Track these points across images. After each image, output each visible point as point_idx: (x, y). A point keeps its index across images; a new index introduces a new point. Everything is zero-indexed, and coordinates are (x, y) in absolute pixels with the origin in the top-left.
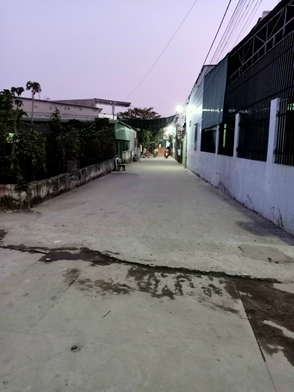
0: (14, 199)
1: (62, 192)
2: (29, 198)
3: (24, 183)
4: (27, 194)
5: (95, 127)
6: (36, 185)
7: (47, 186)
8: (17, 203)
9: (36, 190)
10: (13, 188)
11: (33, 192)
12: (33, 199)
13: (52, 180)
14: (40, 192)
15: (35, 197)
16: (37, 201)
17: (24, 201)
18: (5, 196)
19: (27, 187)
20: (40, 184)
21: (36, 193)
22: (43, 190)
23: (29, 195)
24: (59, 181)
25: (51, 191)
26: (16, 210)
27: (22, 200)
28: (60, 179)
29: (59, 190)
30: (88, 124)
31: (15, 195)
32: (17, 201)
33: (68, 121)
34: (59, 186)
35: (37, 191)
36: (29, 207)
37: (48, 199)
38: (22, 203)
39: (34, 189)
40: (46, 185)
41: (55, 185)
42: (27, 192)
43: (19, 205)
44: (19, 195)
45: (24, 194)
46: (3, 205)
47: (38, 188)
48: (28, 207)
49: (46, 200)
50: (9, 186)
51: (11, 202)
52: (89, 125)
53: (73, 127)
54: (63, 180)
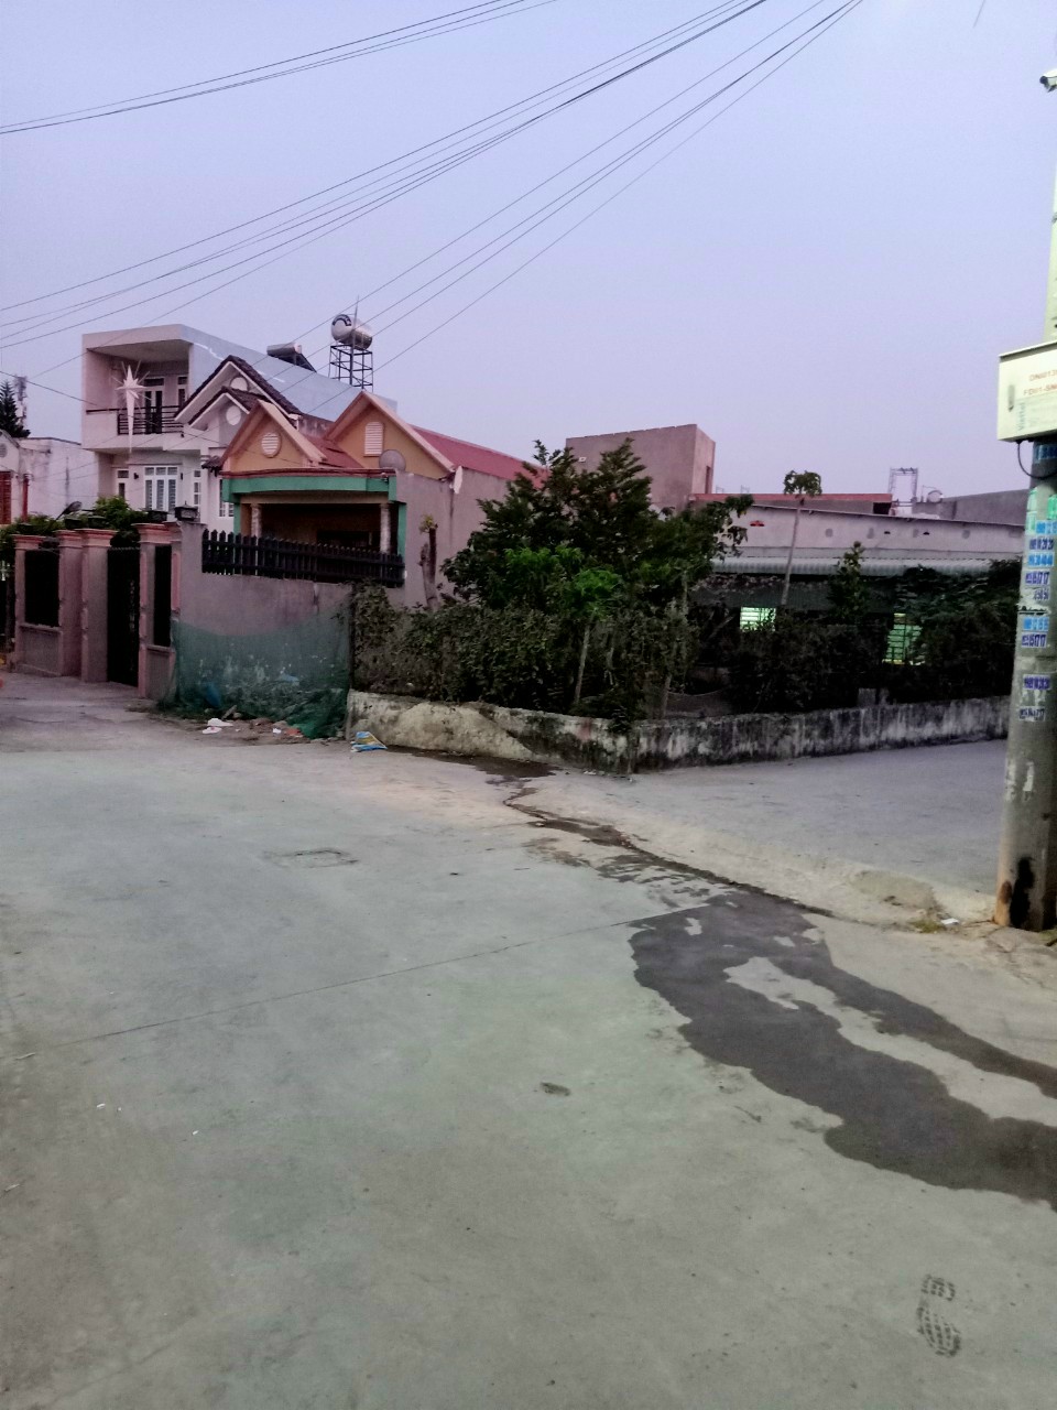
0: (605, 751)
1: (744, 758)
2: (632, 753)
3: (623, 719)
4: (628, 742)
5: (981, 592)
6: (655, 726)
7: (691, 736)
8: (609, 758)
9: (653, 739)
10: (605, 727)
11: (643, 740)
12: (642, 755)
13: (710, 724)
14: (665, 746)
15: (649, 753)
16: (655, 763)
17: (621, 757)
18: (591, 742)
19: (629, 728)
20: (667, 726)
21: (653, 743)
22: (674, 742)
23: (635, 745)
24: (735, 728)
25: (703, 749)
26: (602, 772)
27: (618, 755)
28: (740, 725)
29: (735, 750)
30: (961, 581)
31: (607, 742)
32: (609, 754)
33: (901, 574)
34: (734, 742)
35: (657, 740)
36: (629, 770)
37: (691, 765)
38: (618, 761)
39: (647, 734)
40: (686, 733)
41: (722, 738)
42: (628, 737)
43: (612, 763)
44: (614, 743)
45: (622, 741)
46: (585, 758)
47: (660, 735)
48: (626, 770)
49: (681, 766)
50: (599, 722)
51: (599, 754)
52: (965, 585)
53: (910, 589)
54: (749, 730)
